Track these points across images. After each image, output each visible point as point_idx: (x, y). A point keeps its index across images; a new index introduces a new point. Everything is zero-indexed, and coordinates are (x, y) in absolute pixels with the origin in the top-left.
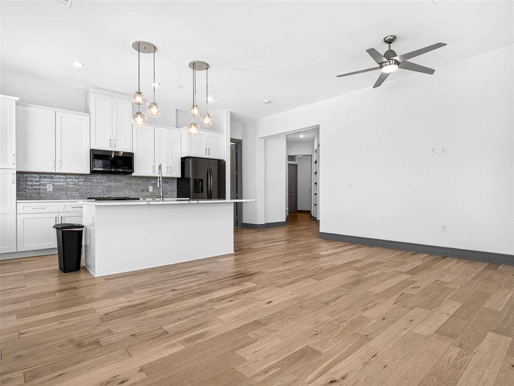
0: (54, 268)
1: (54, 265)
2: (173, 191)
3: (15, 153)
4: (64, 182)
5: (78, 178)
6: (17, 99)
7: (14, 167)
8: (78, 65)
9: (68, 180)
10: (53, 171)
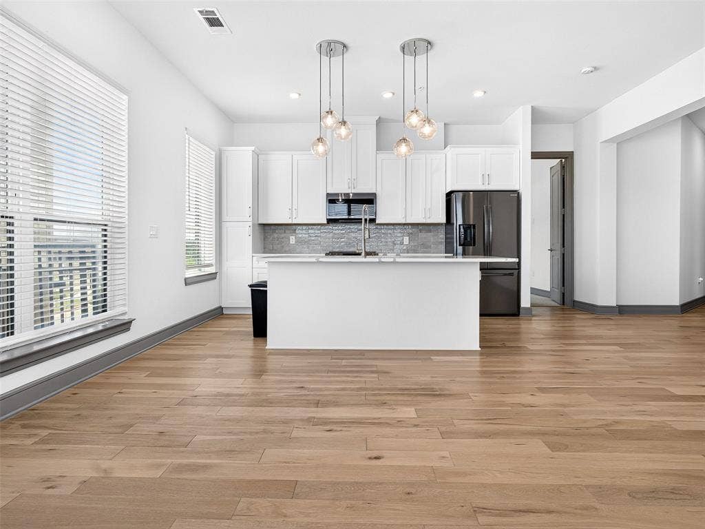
0: (248, 330)
1: (247, 327)
2: (441, 243)
3: (251, 205)
4: (305, 234)
5: (319, 230)
6: (253, 148)
7: (251, 219)
8: (294, 96)
9: (310, 231)
10: (290, 222)
